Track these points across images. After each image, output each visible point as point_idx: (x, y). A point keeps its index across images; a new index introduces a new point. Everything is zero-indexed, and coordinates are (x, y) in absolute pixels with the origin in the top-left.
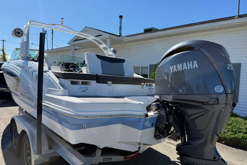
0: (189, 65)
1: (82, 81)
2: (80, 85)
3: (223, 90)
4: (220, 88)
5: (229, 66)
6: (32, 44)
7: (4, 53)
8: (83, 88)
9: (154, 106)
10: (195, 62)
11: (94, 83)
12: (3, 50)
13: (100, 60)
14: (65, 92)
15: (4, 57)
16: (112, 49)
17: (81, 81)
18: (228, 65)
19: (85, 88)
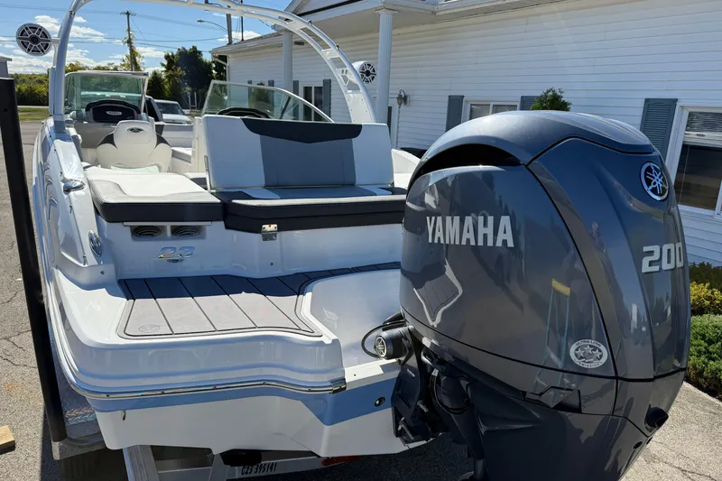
0: (481, 230)
1: (172, 226)
2: (166, 239)
3: (603, 360)
4: (595, 349)
5: (651, 253)
6: (200, 21)
7: (132, 51)
8: (174, 249)
9: (383, 343)
10: (505, 221)
11: (215, 229)
12: (129, 42)
13: (257, 137)
14: (102, 273)
15: (135, 60)
16: (357, 65)
17: (168, 225)
18: (646, 249)
19: (181, 249)
